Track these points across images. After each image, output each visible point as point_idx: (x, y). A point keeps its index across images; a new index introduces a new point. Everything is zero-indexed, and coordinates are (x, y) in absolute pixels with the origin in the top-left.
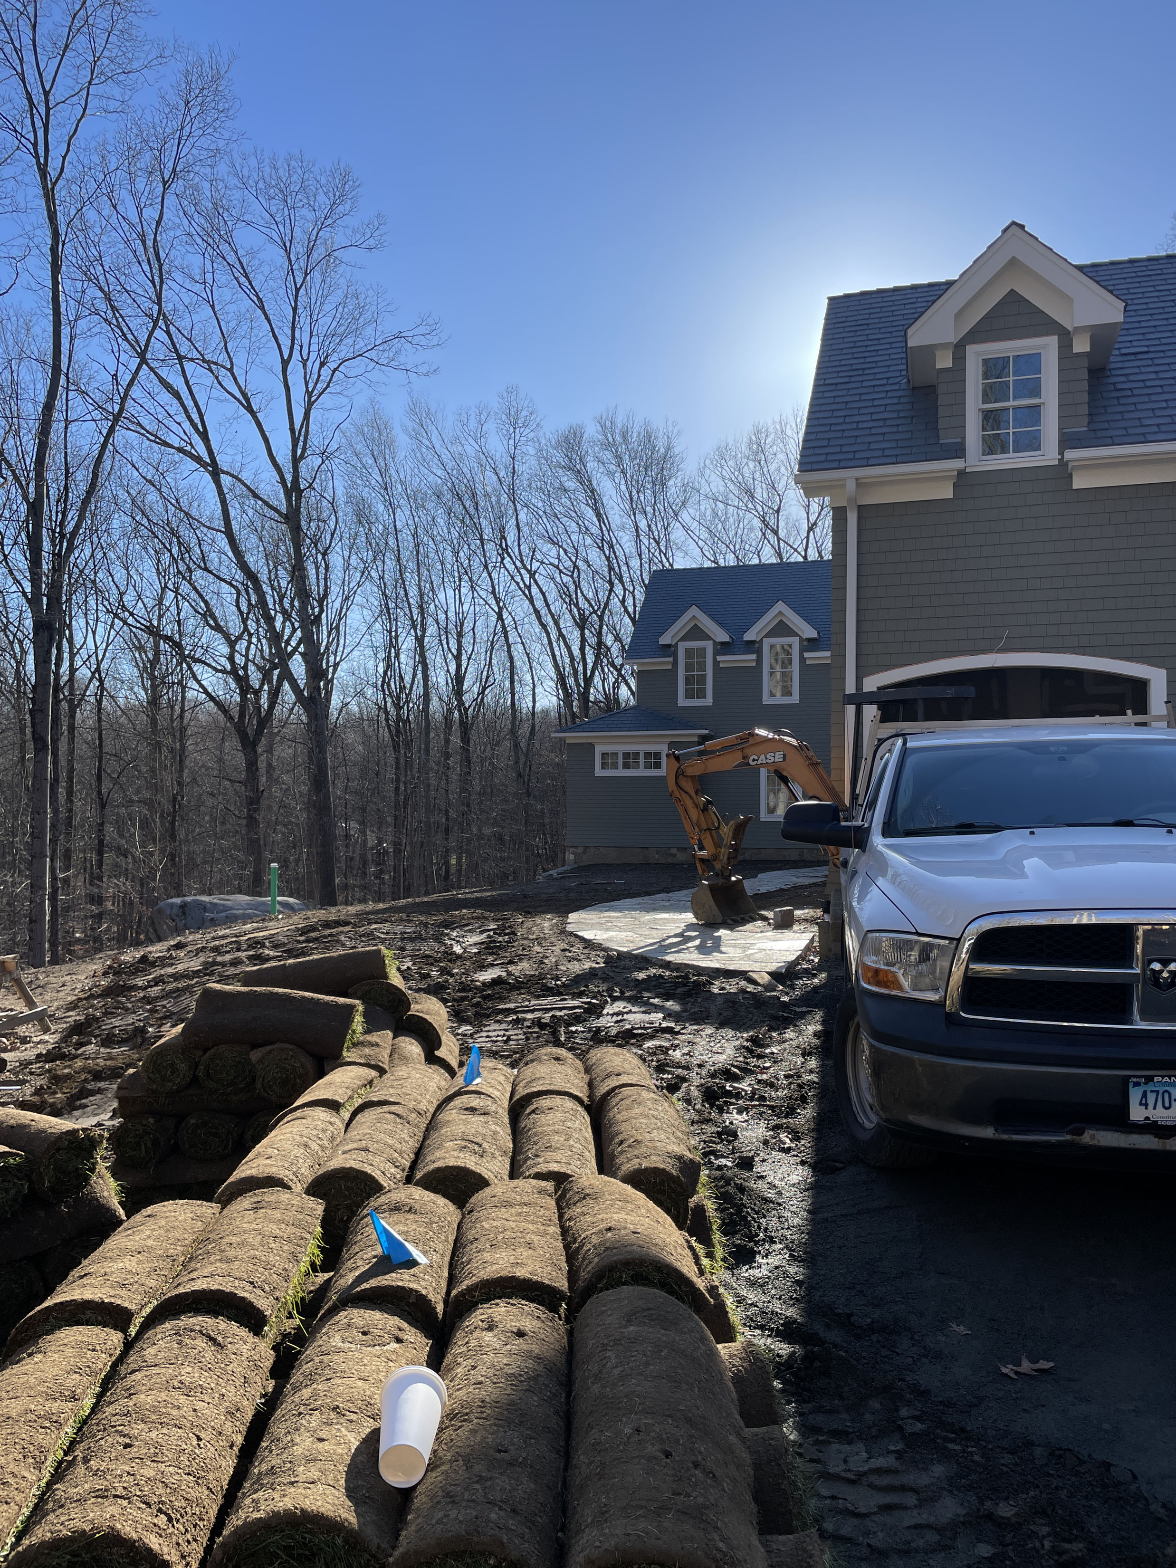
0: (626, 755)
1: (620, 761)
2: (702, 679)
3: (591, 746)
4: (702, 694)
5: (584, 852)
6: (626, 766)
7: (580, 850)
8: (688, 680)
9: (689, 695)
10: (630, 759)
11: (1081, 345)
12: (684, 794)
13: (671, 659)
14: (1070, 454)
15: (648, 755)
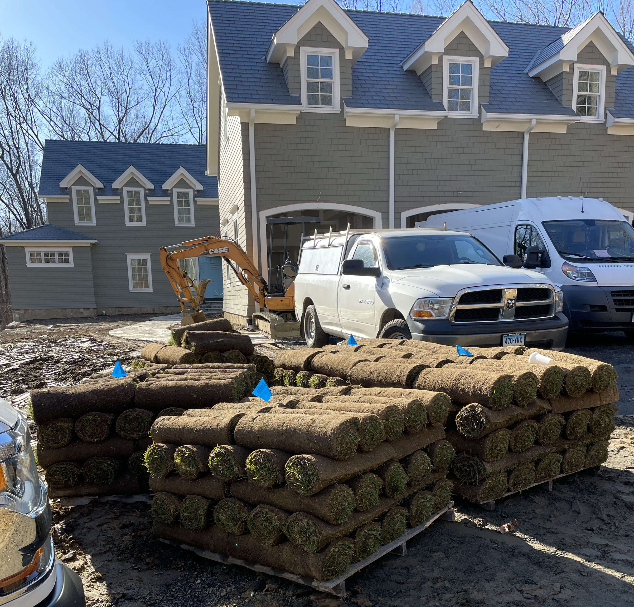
0: (46, 254)
1: (43, 258)
2: (89, 210)
3: (23, 248)
4: (89, 218)
5: (25, 313)
6: (47, 261)
7: (22, 312)
8: (80, 210)
9: (81, 219)
10: (49, 257)
11: (349, 56)
12: (171, 269)
13: (68, 197)
14: (348, 110)
15: (60, 254)
